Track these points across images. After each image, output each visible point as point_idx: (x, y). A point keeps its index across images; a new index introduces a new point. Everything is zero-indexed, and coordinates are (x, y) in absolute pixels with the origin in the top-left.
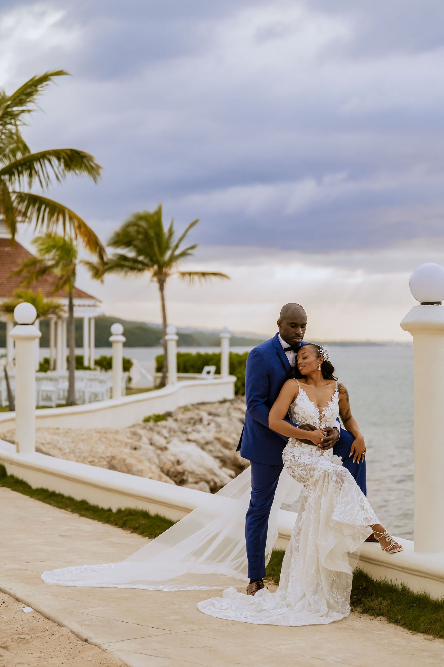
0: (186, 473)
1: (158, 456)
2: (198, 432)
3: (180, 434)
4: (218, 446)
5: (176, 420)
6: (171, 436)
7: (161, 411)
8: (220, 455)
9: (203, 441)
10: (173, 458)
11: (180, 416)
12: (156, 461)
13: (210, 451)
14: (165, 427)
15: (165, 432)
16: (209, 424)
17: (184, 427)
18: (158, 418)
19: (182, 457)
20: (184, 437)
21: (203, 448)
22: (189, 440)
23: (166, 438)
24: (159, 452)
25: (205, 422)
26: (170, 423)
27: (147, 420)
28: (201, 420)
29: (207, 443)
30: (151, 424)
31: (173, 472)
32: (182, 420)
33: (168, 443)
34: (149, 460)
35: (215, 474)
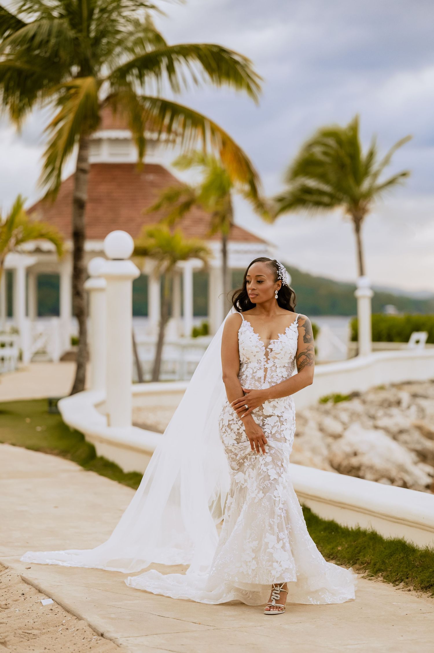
0: (363, 468)
1: (329, 446)
2: (391, 416)
3: (365, 419)
4: (416, 435)
5: (364, 402)
6: (351, 420)
7: (345, 391)
8: (419, 447)
9: (395, 429)
10: (348, 449)
11: (371, 397)
12: (325, 452)
13: (405, 443)
14: (345, 410)
15: (344, 416)
16: (409, 407)
17: (372, 411)
18: (338, 399)
19: (361, 448)
20: (370, 423)
21: (395, 438)
22: (376, 427)
23: (344, 424)
24: (330, 440)
25: (405, 404)
26: (356, 405)
27: (325, 401)
28: (399, 403)
29: (401, 432)
30: (329, 405)
31: (346, 467)
32: (372, 402)
33: (345, 429)
34: (314, 450)
35: (406, 471)
